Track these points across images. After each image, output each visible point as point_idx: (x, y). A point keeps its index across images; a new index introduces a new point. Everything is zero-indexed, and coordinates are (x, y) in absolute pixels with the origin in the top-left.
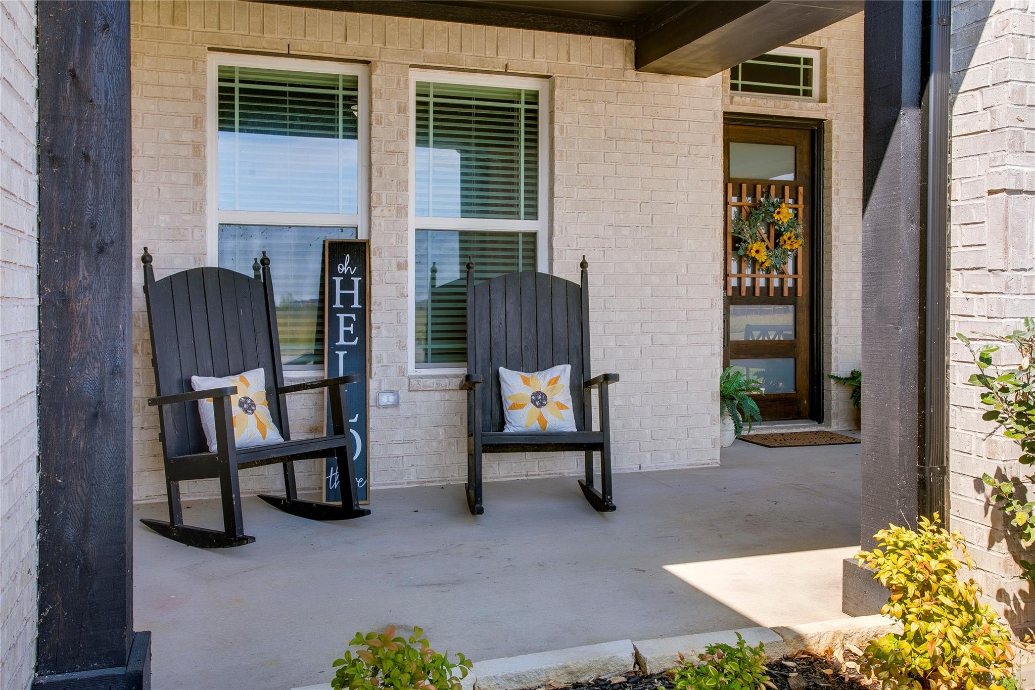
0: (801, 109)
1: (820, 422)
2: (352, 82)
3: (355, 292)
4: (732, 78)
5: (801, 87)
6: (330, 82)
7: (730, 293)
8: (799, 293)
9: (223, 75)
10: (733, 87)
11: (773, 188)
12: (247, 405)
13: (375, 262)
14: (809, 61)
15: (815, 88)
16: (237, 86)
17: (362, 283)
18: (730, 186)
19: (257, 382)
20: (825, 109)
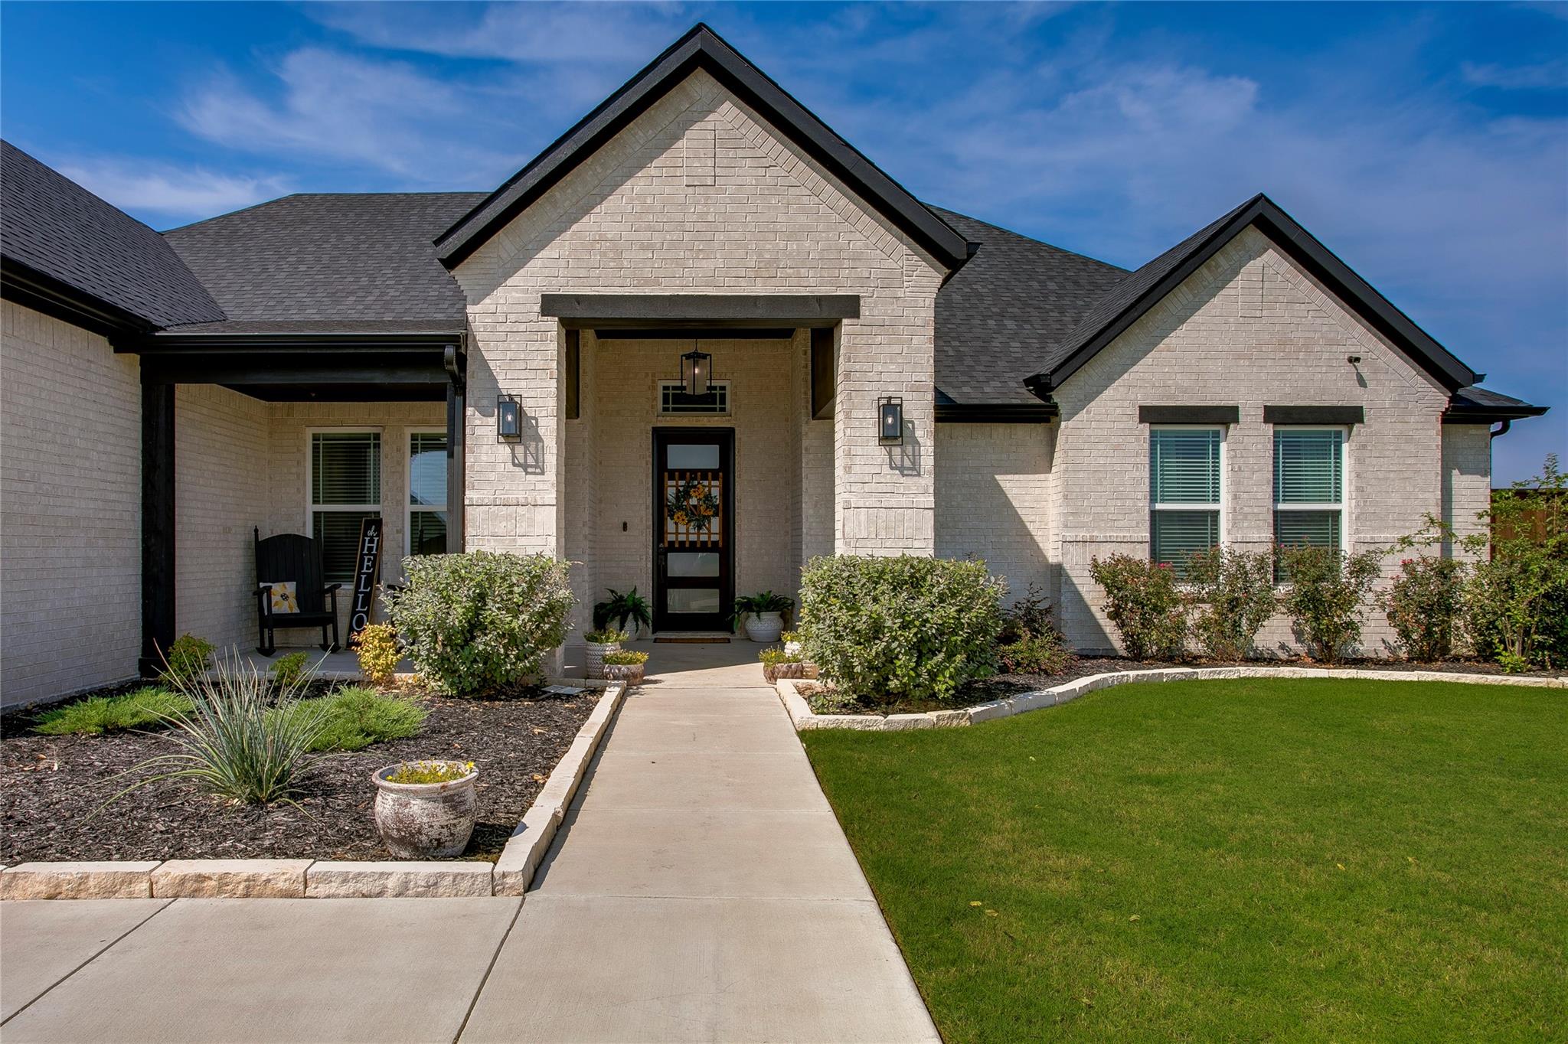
0: (709, 421)
1: (733, 632)
2: (377, 437)
3: (375, 545)
4: (664, 403)
5: (718, 406)
6: (367, 437)
7: (666, 545)
8: (720, 545)
9: (316, 438)
10: (665, 409)
11: (699, 474)
12: (284, 597)
13: (385, 529)
14: (723, 388)
15: (728, 406)
16: (321, 442)
17: (378, 541)
18: (666, 474)
19: (290, 588)
20: (729, 421)
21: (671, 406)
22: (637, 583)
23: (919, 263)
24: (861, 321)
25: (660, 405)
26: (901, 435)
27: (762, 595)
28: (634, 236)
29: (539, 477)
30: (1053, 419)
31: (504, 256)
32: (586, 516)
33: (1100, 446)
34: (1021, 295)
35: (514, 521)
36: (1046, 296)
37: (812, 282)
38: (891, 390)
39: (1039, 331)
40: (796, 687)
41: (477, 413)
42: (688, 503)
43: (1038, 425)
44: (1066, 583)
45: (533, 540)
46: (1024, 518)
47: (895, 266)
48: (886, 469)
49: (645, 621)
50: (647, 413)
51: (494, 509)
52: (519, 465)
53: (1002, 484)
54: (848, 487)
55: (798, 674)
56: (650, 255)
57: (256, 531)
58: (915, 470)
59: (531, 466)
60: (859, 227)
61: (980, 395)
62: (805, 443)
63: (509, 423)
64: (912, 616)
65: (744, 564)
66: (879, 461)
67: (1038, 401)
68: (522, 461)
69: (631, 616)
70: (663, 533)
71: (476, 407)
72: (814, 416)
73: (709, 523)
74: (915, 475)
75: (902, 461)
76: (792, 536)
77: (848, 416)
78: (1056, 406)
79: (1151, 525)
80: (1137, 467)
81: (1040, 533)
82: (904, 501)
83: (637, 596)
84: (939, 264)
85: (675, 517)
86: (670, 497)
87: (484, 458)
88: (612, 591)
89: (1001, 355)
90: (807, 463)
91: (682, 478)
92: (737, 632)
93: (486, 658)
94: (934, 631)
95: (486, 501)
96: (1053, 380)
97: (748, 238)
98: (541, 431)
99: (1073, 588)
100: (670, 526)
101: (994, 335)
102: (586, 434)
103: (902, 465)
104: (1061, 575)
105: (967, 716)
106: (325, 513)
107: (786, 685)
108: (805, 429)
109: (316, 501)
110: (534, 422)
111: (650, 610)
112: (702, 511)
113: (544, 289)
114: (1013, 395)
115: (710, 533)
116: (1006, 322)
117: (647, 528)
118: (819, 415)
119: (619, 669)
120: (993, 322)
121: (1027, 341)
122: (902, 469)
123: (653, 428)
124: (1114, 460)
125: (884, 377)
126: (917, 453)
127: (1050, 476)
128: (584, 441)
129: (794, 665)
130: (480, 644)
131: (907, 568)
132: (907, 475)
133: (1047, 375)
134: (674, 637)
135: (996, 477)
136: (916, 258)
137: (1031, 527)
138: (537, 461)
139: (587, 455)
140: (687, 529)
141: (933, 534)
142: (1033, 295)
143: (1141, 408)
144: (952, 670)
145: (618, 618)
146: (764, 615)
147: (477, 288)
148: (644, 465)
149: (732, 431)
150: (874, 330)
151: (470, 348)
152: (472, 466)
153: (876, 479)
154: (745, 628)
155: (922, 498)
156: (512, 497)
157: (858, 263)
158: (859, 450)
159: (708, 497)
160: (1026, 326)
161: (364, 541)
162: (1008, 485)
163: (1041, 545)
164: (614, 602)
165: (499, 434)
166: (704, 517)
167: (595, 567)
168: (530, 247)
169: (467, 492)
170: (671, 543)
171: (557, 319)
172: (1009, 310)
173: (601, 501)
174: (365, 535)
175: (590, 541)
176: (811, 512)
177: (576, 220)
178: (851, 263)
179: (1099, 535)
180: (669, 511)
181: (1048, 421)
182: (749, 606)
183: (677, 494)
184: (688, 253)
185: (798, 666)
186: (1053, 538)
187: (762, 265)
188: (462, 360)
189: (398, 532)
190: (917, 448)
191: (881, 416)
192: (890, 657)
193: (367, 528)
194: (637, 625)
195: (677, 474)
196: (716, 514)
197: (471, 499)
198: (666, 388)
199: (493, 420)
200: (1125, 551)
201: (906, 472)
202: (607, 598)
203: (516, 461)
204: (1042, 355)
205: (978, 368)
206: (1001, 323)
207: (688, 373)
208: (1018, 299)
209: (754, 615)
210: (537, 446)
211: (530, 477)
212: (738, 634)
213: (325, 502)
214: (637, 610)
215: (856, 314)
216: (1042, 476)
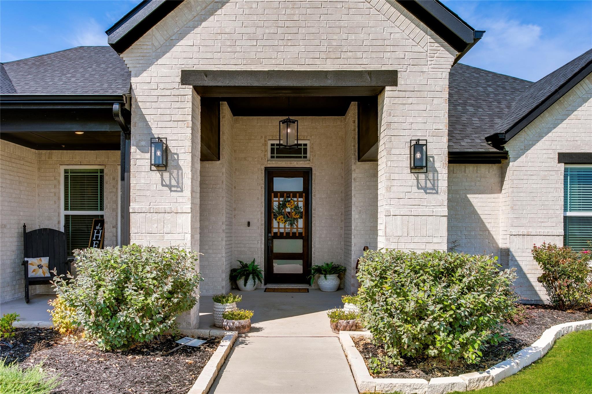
0: (297, 164)
1: (310, 285)
2: (102, 171)
3: (100, 235)
4: (271, 154)
5: (302, 155)
6: (96, 171)
7: (273, 235)
8: (304, 235)
9: (66, 171)
10: (272, 157)
11: (291, 194)
12: (40, 267)
13: (106, 226)
14: (305, 145)
15: (308, 155)
16: (69, 174)
17: (102, 232)
18: (273, 194)
19: (45, 261)
20: (309, 163)
21: (275, 155)
22: (256, 256)
23: (439, 48)
24: (399, 88)
25: (269, 154)
26: (426, 166)
27: (328, 264)
28: (244, 30)
29: (180, 194)
30: (504, 161)
31: (156, 44)
32: (224, 219)
33: (533, 177)
34: (474, 94)
35: (162, 224)
36: (488, 95)
37: (365, 61)
38: (419, 135)
39: (487, 112)
40: (353, 338)
41: (138, 150)
42: (285, 210)
43: (494, 165)
44: (512, 260)
45: (176, 236)
46: (485, 221)
47: (422, 50)
48: (415, 189)
49: (259, 279)
50: (262, 159)
51: (149, 215)
52: (166, 186)
53: (471, 200)
54: (389, 201)
55: (354, 328)
56: (255, 44)
57: (25, 226)
58: (434, 190)
59: (174, 186)
60: (398, 23)
61: (460, 147)
62: (354, 175)
63: (159, 157)
64: (450, 301)
65: (317, 246)
66: (410, 183)
67: (495, 150)
68: (168, 183)
69: (251, 276)
70: (271, 228)
71: (137, 146)
72: (360, 158)
73: (297, 222)
74: (434, 193)
75: (426, 183)
76: (345, 230)
77: (389, 153)
78: (507, 153)
79: (564, 225)
80: (557, 190)
81: (494, 230)
82: (427, 211)
83: (256, 264)
84: (452, 49)
85: (278, 219)
86: (275, 208)
87: (143, 181)
88: (241, 262)
89: (468, 125)
90: (355, 188)
91: (282, 196)
92: (313, 285)
93: (128, 326)
94: (467, 313)
95: (144, 210)
96: (506, 136)
97: (321, 31)
98: (181, 163)
99: (516, 263)
100: (275, 224)
101: (463, 115)
102: (224, 170)
103: (426, 186)
104: (508, 255)
105: (491, 378)
106: (72, 215)
107: (346, 336)
108: (353, 167)
109: (66, 209)
110: (176, 156)
111: (263, 273)
112: (293, 216)
113: (183, 66)
114: (479, 147)
115: (297, 228)
116: (468, 108)
117: (262, 225)
118: (364, 157)
119: (233, 323)
120: (460, 108)
121: (482, 117)
122: (425, 189)
123: (265, 167)
124: (542, 186)
125: (414, 126)
126: (436, 179)
127: (500, 195)
128: (223, 174)
129: (351, 321)
130: (122, 316)
131: (442, 262)
132: (429, 193)
133: (503, 133)
134: (276, 287)
135: (469, 196)
136: (436, 44)
137: (488, 226)
138: (178, 183)
139: (224, 183)
140: (285, 226)
141: (447, 233)
142: (481, 94)
143: (559, 154)
144: (479, 342)
145: (244, 277)
146: (329, 276)
147: (138, 66)
148: (260, 189)
149: (311, 169)
150: (407, 94)
151: (133, 106)
152: (135, 186)
153: (408, 195)
154: (317, 283)
155: (439, 209)
156: (161, 207)
157: (396, 49)
158: (396, 177)
159: (297, 207)
160: (480, 110)
161: (94, 232)
162: (475, 200)
163: (495, 237)
164: (241, 268)
165: (151, 165)
166: (294, 219)
167: (232, 247)
168: (174, 38)
169: (131, 204)
170: (276, 233)
171: (191, 87)
172: (469, 102)
173: (235, 210)
174: (95, 229)
175: (226, 233)
176: (357, 216)
177: (205, 20)
178: (392, 49)
179: (533, 231)
180: (274, 215)
181: (499, 162)
182: (320, 270)
183: (279, 205)
184: (280, 42)
185: (354, 322)
186: (502, 233)
187: (331, 50)
188: (127, 115)
189: (113, 227)
190: (436, 175)
191: (412, 153)
192: (431, 332)
193: (96, 224)
194: (255, 282)
195: (279, 194)
196: (301, 217)
197: (134, 208)
198: (272, 145)
199: (148, 155)
200: (549, 241)
201: (428, 191)
202: (238, 265)
203: (164, 183)
204: (492, 125)
205: (455, 132)
206: (465, 108)
207: (283, 132)
208: (473, 96)
209: (322, 276)
210: (178, 173)
211: (173, 194)
212: (313, 286)
213: (71, 210)
214: (255, 273)
215: (394, 83)
216: (496, 195)
